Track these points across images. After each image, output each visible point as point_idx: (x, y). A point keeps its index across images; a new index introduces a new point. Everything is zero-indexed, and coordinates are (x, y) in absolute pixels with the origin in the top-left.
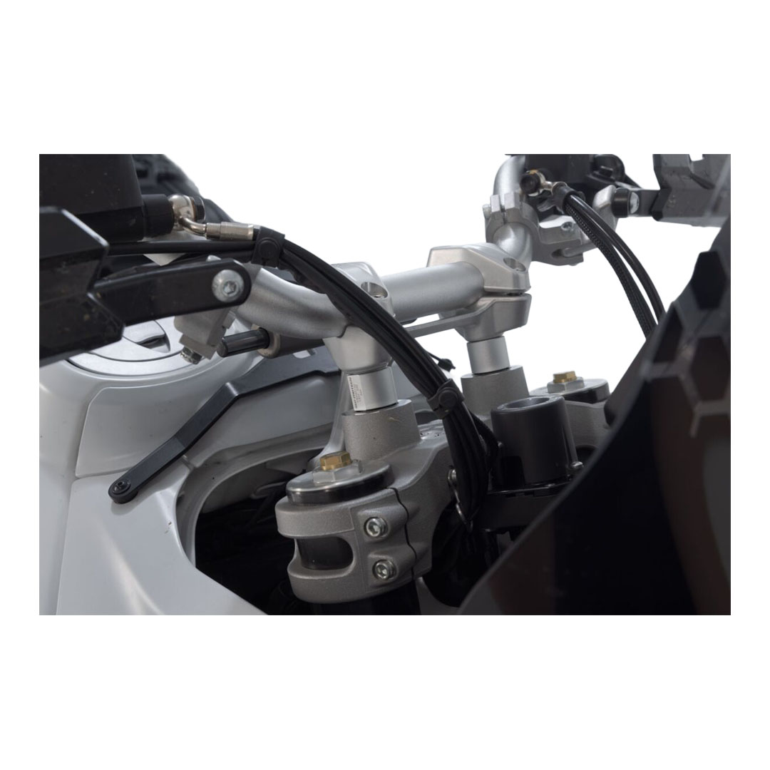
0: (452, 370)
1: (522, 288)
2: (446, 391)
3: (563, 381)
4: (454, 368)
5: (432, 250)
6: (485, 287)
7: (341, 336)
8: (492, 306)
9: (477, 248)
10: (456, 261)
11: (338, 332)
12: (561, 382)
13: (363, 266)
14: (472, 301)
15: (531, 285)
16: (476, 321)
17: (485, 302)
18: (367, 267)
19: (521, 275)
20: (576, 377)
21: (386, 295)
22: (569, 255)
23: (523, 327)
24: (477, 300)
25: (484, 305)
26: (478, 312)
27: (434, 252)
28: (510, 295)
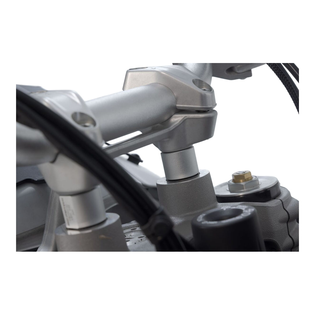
0: (140, 164)
1: (209, 106)
2: (159, 221)
3: (241, 181)
4: (142, 161)
5: (127, 72)
6: (177, 105)
7: (53, 162)
8: (184, 121)
9: (166, 69)
10: (151, 82)
11: (51, 158)
12: (240, 182)
13: (71, 94)
14: (166, 118)
15: (217, 102)
16: (170, 135)
17: (177, 119)
18: (74, 95)
19: (208, 94)
20: (252, 177)
21: (94, 124)
22: (240, 71)
23: (210, 139)
24: (171, 117)
25: (177, 121)
26: (172, 127)
27: (129, 74)
28: (198, 112)
